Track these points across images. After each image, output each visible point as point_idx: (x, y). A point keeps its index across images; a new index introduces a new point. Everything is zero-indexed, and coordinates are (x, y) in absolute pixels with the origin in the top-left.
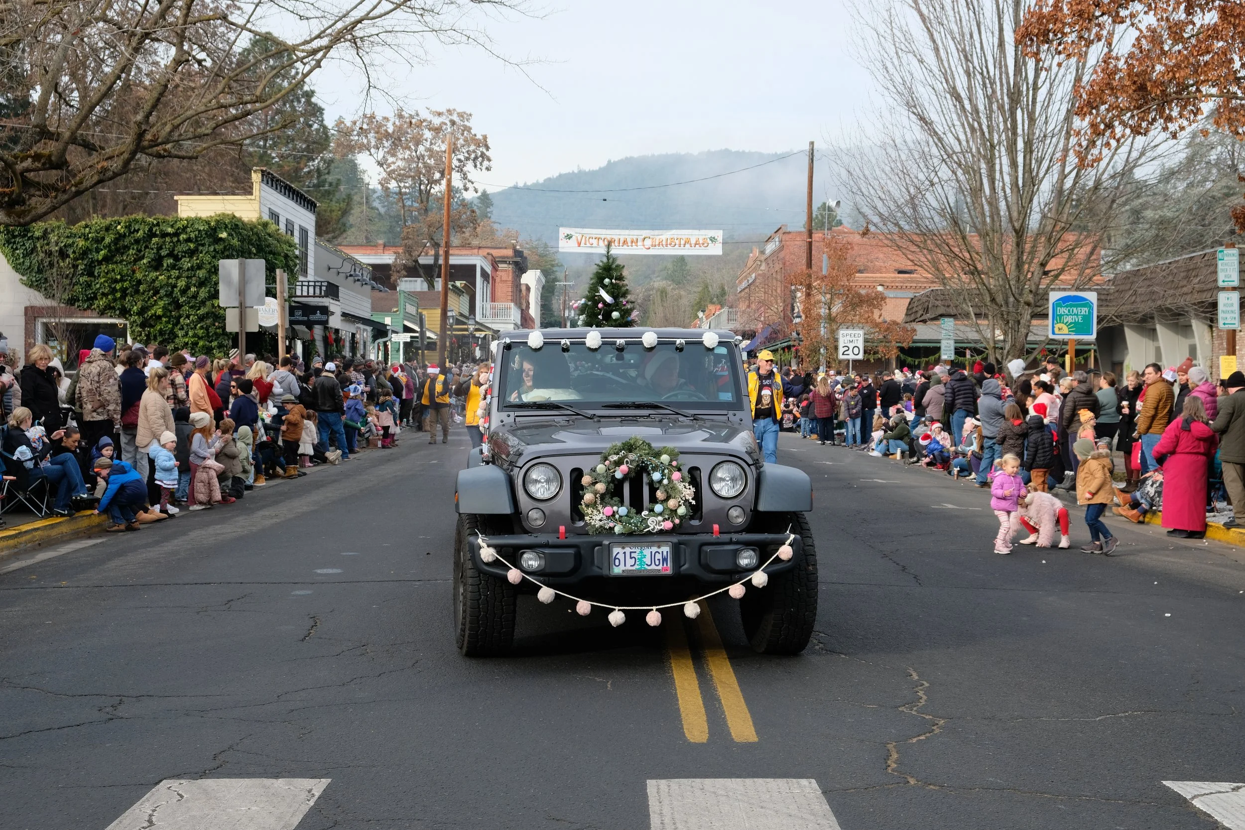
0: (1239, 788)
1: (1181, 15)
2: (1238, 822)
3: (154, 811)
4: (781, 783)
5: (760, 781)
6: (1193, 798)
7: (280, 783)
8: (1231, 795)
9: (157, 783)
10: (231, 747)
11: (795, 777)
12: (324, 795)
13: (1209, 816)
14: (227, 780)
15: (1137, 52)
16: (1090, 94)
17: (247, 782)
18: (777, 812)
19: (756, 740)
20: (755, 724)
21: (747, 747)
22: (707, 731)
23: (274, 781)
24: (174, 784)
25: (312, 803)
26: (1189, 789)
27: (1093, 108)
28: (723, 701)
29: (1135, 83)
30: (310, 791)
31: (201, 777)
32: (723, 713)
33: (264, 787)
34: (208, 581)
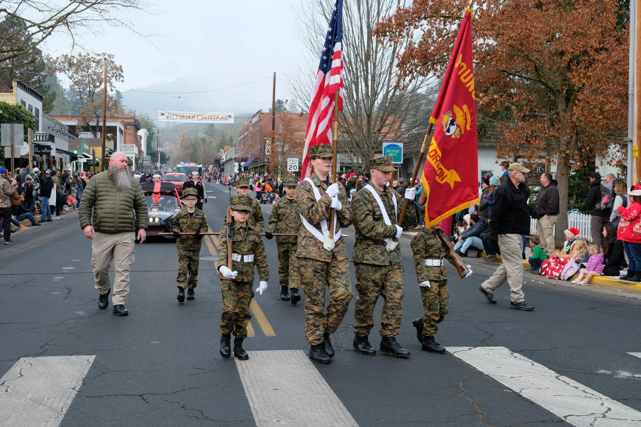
0: (470, 349)
1: (442, 26)
2: (472, 361)
3: (21, 370)
4: (289, 352)
5: (280, 351)
6: (455, 352)
7: (74, 357)
8: (469, 351)
9: (18, 359)
10: (47, 344)
11: (294, 349)
12: (95, 362)
13: (461, 359)
14: (50, 357)
15: (422, 40)
16: (403, 58)
17: (58, 357)
18: (289, 363)
19: (275, 335)
20: (273, 329)
21: (272, 338)
22: (253, 331)
23: (71, 357)
24: (27, 359)
25: (90, 365)
26: (452, 350)
27: (404, 64)
28: (258, 320)
29: (423, 54)
30: (88, 360)
31: (37, 356)
32: (259, 325)
33: (67, 359)
34: (12, 273)
